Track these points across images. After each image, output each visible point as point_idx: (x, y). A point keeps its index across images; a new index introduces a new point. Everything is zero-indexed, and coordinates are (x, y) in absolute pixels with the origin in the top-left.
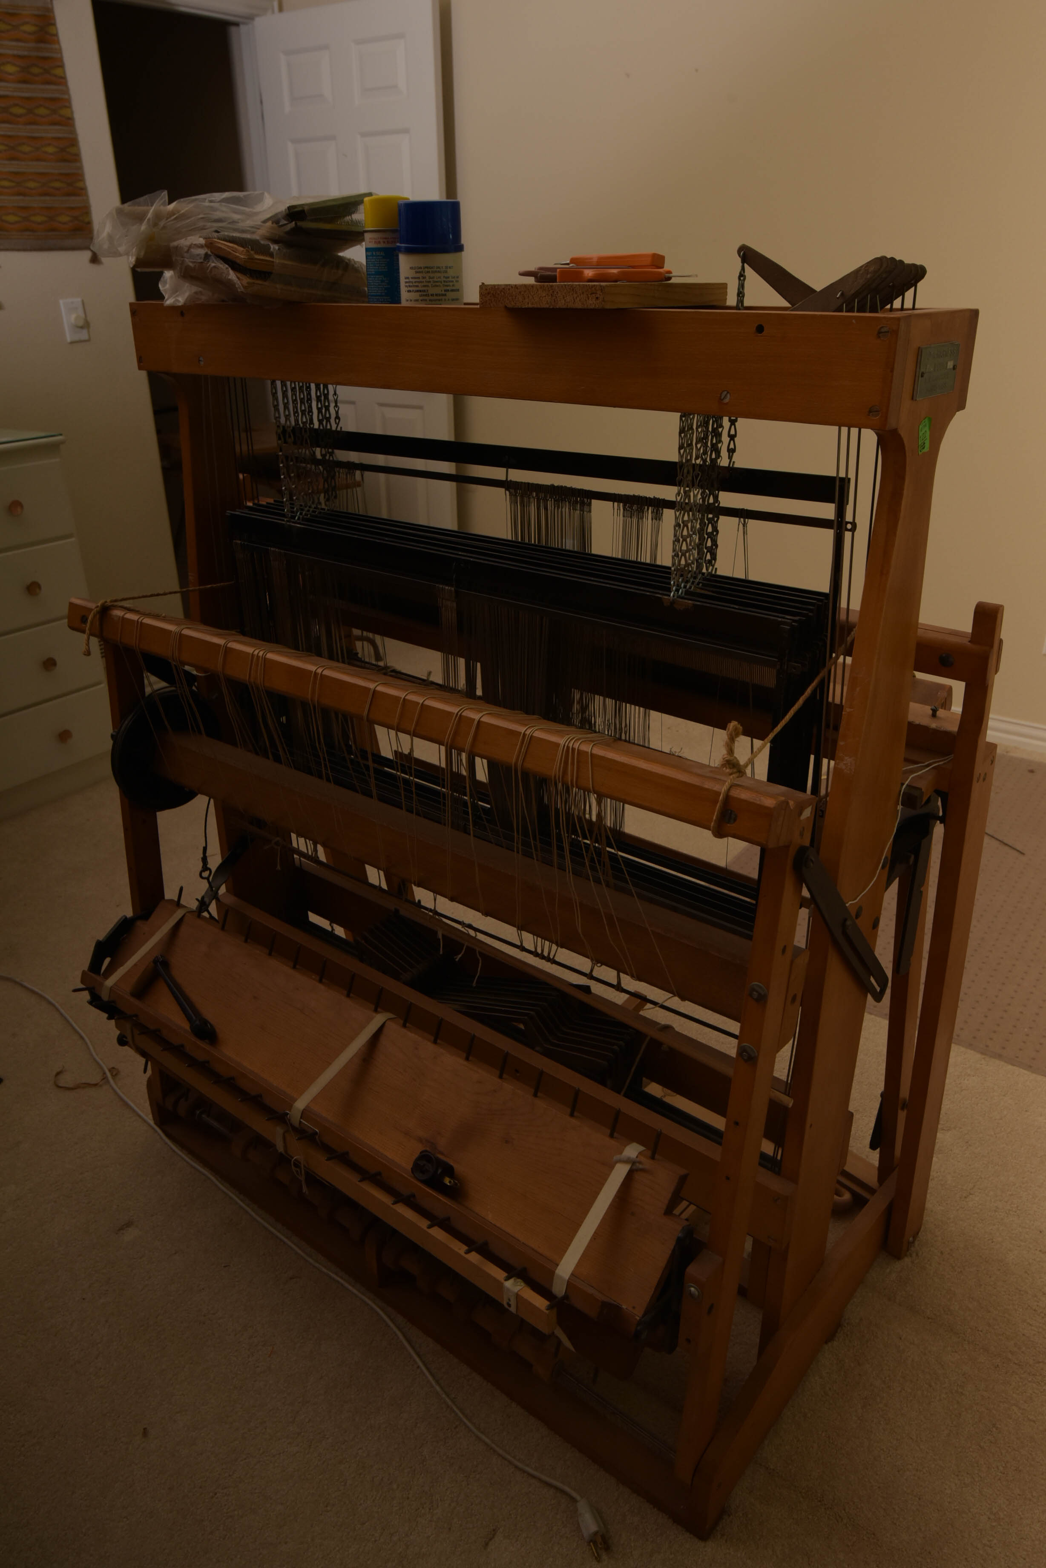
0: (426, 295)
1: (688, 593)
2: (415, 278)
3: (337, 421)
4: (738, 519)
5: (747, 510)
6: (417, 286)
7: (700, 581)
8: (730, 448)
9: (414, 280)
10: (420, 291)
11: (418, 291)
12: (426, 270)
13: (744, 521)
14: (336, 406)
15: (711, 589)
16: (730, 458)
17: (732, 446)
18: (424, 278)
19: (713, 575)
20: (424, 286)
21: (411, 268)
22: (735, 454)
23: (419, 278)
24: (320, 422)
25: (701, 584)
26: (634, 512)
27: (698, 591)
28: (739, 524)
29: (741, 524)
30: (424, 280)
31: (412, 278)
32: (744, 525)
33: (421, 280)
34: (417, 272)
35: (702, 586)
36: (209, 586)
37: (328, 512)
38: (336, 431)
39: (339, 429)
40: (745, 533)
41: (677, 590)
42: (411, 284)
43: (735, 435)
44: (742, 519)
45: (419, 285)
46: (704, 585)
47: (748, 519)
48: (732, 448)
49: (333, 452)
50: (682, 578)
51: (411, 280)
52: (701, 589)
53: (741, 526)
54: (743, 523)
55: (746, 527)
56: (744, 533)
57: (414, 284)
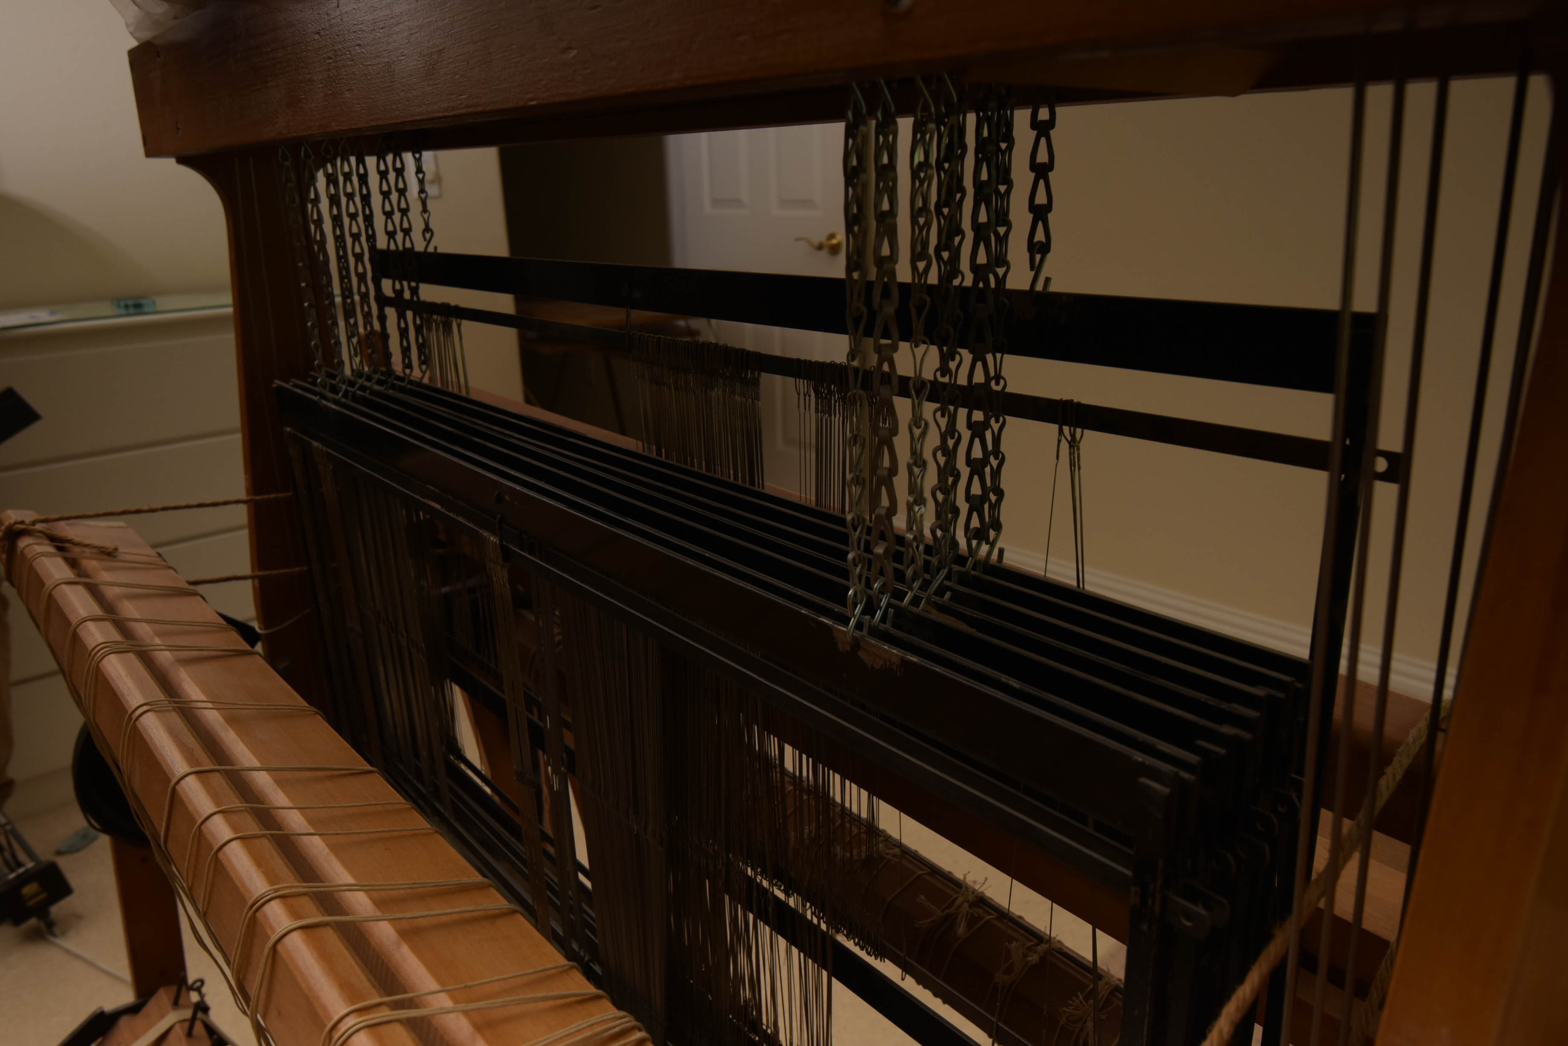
1: (900, 617)
3: (428, 236)
4: (1055, 427)
5: (1079, 404)
7: (947, 583)
8: (1036, 240)
13: (1073, 436)
14: (425, 210)
15: (969, 612)
16: (1036, 268)
17: (1040, 236)
19: (993, 566)
22: (1049, 256)
24: (391, 235)
25: (948, 595)
26: (835, 402)
27: (936, 616)
28: (1059, 441)
29: (1064, 442)
32: (1073, 444)
35: (951, 599)
36: (273, 496)
37: (409, 386)
38: (425, 254)
39: (431, 249)
40: (1074, 464)
41: (870, 609)
43: (1048, 207)
44: (1066, 429)
46: (957, 597)
47: (1083, 427)
48: (1039, 242)
49: (417, 288)
50: (883, 578)
52: (943, 609)
53: (1065, 445)
54: (1069, 438)
55: (1078, 449)
56: (1072, 464)
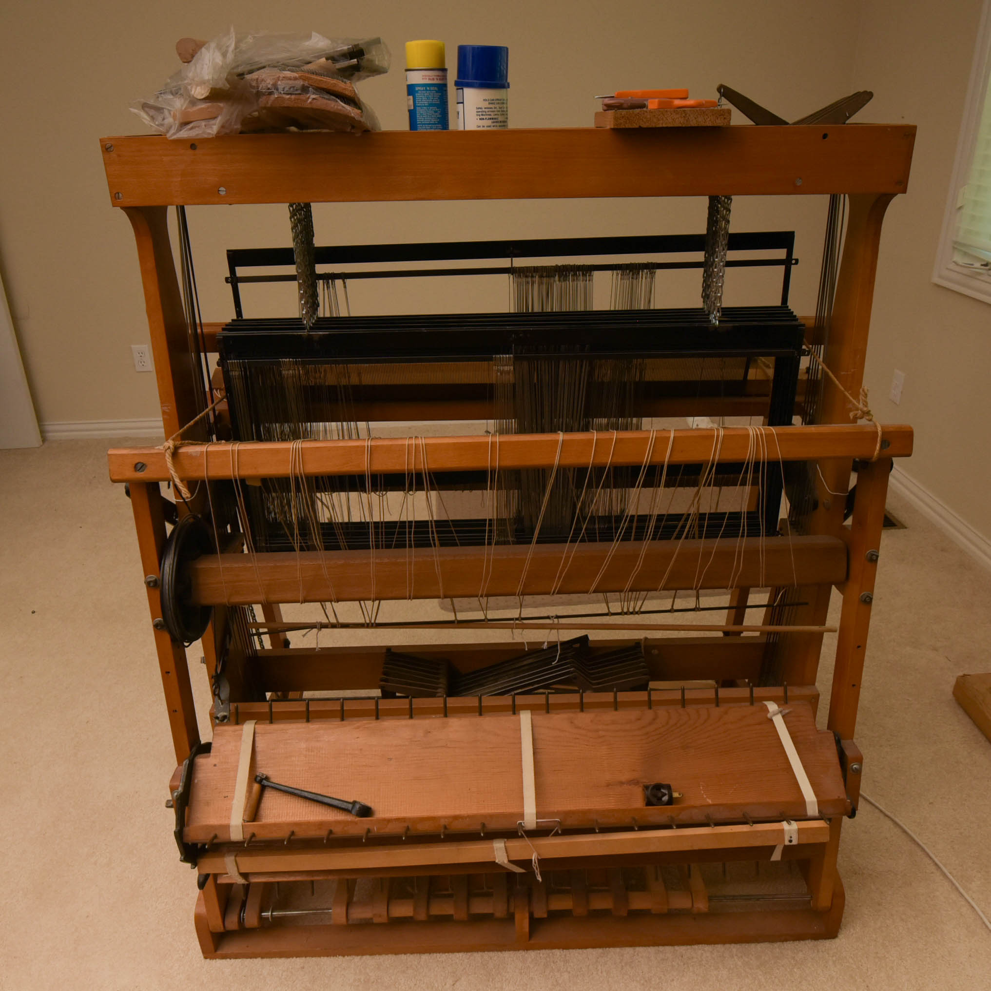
0: (497, 122)
2: (488, 108)
6: (490, 115)
9: (487, 110)
10: (492, 119)
11: (490, 119)
12: (497, 101)
18: (495, 108)
20: (496, 115)
21: (485, 100)
23: (491, 108)
30: (496, 110)
31: (485, 108)
33: (493, 110)
34: (489, 103)
42: (484, 113)
45: (492, 113)
51: (484, 110)
57: (487, 113)
